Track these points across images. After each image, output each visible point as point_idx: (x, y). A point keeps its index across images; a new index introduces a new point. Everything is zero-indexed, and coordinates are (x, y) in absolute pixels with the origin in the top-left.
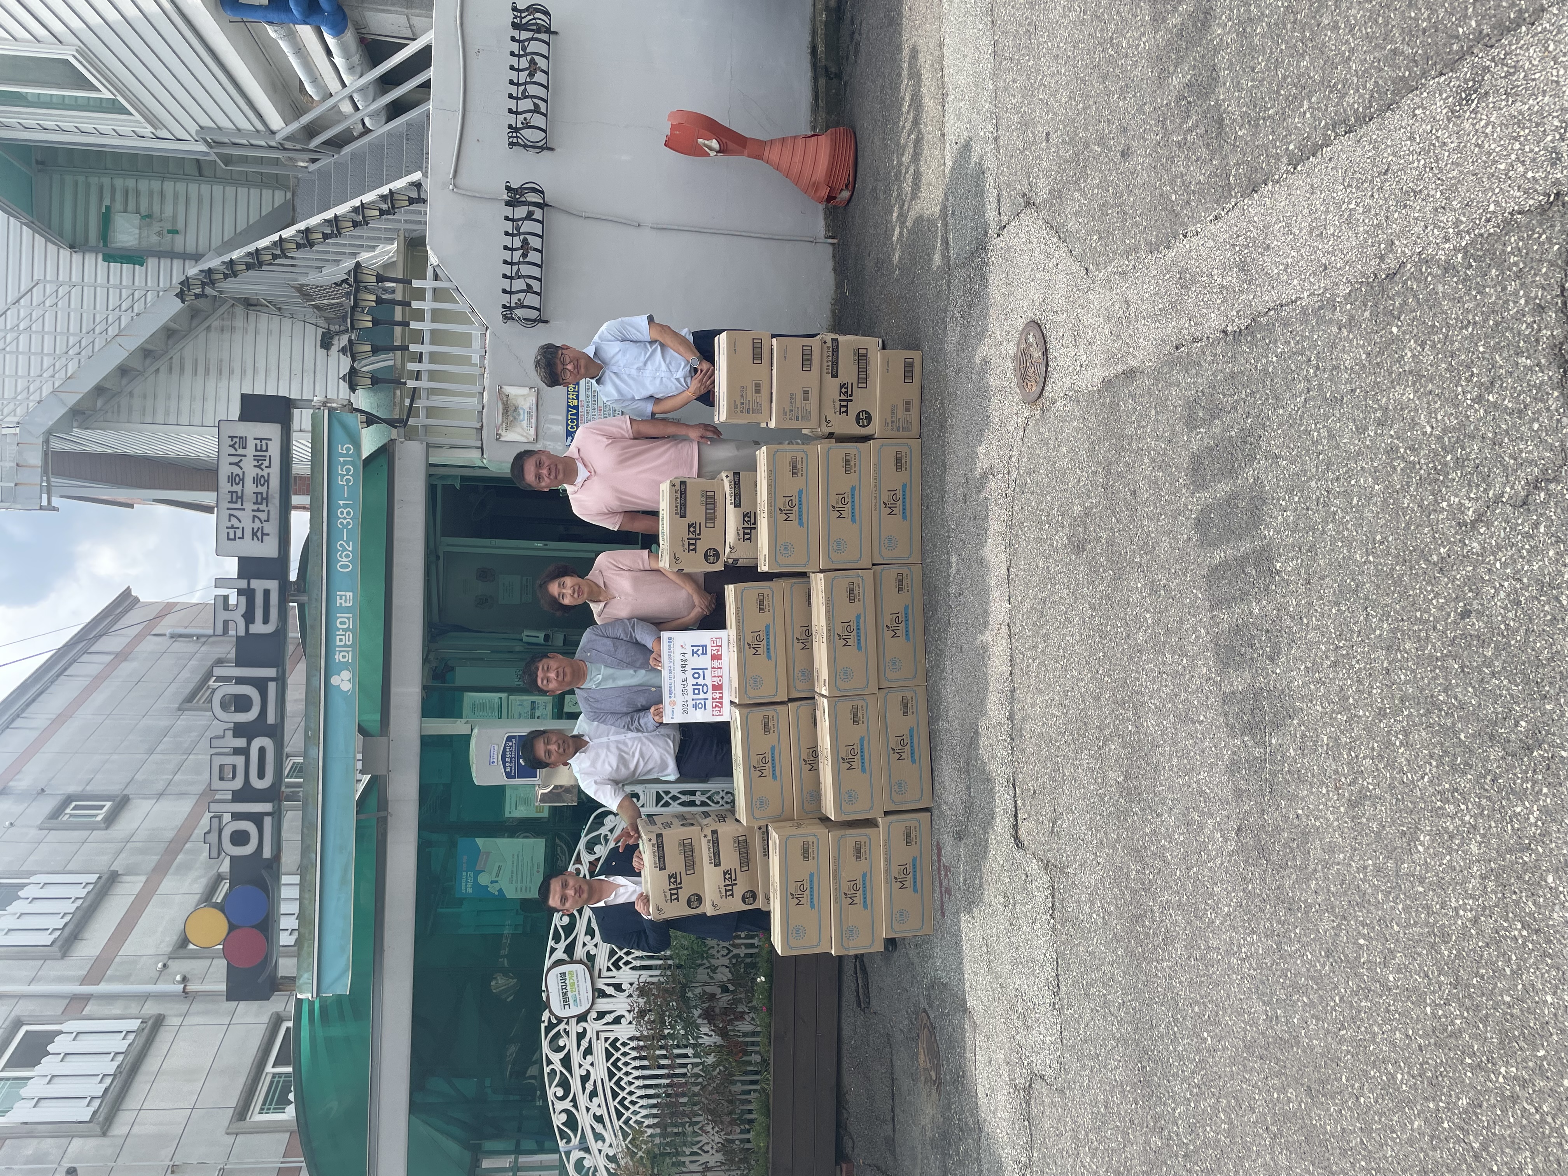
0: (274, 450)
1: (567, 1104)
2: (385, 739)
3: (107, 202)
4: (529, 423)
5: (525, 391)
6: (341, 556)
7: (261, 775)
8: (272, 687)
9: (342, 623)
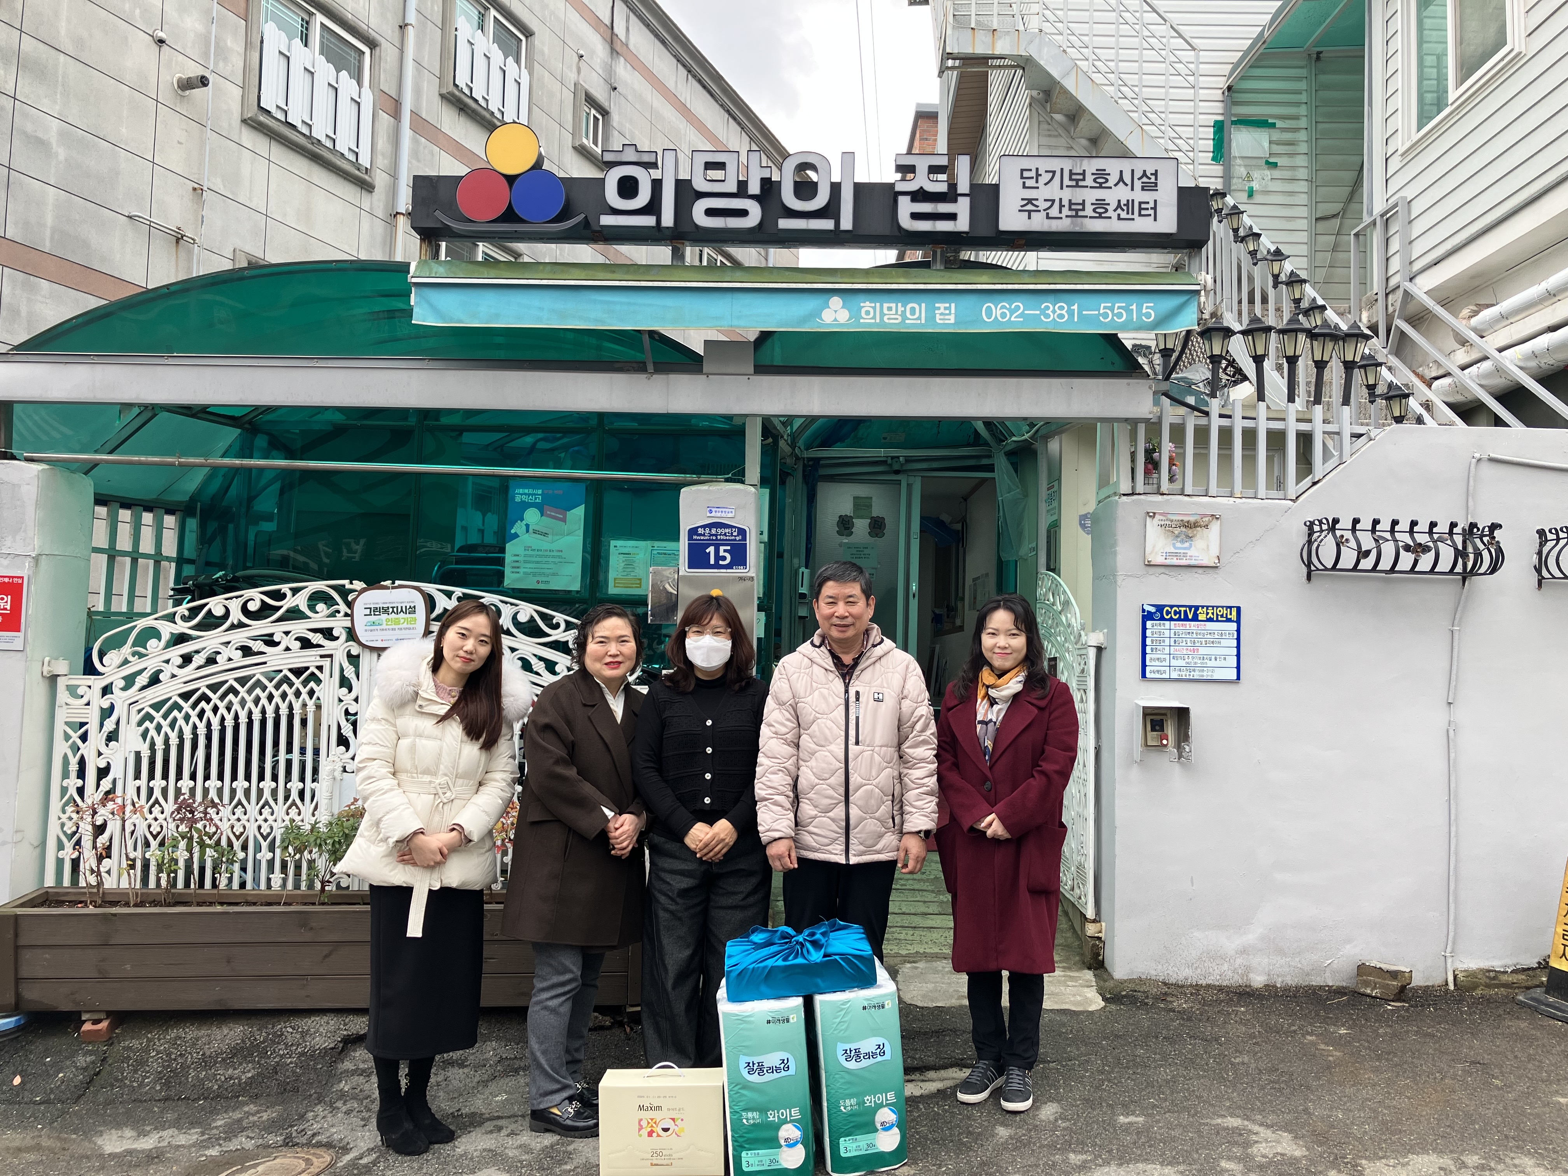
0: (1142, 225)
1: (236, 615)
2: (752, 370)
3: (1279, 124)
4: (1172, 555)
5: (1215, 551)
6: (1003, 307)
7: (710, 212)
8: (827, 224)
9: (913, 311)
